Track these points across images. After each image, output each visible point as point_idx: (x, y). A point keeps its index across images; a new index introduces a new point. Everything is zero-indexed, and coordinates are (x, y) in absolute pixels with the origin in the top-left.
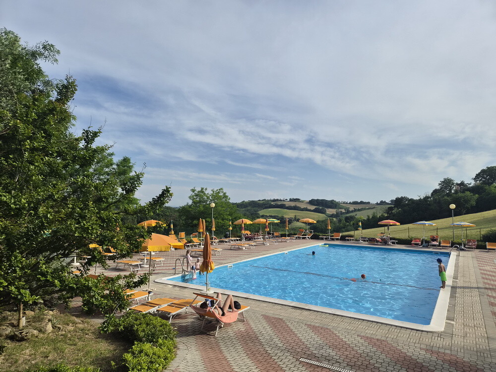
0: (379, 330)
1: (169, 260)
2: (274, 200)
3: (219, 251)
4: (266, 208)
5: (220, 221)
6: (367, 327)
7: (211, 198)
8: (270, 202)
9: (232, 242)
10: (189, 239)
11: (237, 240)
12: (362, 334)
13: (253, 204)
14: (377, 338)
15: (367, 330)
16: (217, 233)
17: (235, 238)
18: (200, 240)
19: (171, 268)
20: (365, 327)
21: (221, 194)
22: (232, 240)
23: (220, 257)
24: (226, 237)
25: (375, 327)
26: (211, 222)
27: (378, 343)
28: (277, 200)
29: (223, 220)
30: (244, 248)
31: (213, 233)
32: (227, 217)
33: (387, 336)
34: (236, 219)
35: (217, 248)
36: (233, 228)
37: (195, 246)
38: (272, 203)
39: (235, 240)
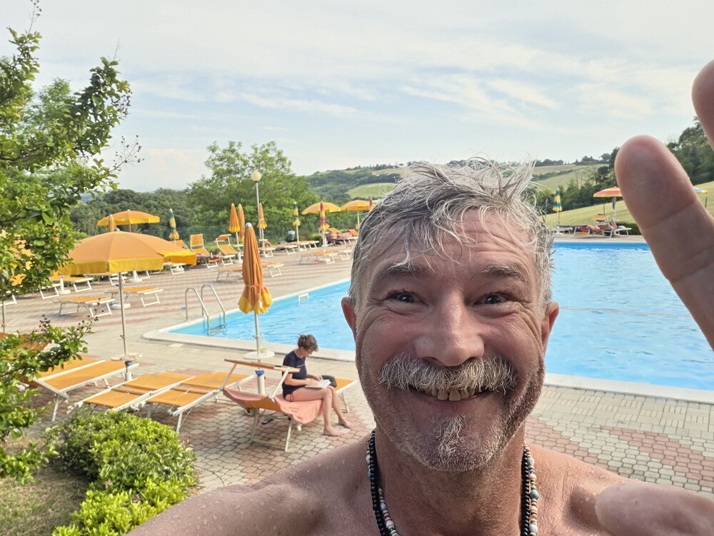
0: (643, 412)
1: (173, 292)
2: (378, 168)
3: (277, 269)
4: (362, 183)
5: (274, 209)
6: (616, 408)
7: (251, 164)
8: (369, 172)
9: (301, 250)
10: (213, 248)
11: (313, 246)
12: (610, 424)
13: (337, 177)
14: (643, 429)
15: (618, 415)
16: (270, 234)
17: (308, 243)
18: (236, 249)
19: (177, 307)
20: (610, 407)
21: (272, 154)
22: (302, 247)
23: (280, 280)
24: (289, 240)
25: (633, 405)
26: (256, 213)
27: (647, 441)
28: (383, 167)
29: (280, 207)
30: (328, 260)
31: (262, 233)
32: (287, 202)
33: (663, 423)
34: (306, 204)
35: (272, 262)
36: (303, 222)
37: (226, 260)
38: (374, 173)
39: (307, 246)
